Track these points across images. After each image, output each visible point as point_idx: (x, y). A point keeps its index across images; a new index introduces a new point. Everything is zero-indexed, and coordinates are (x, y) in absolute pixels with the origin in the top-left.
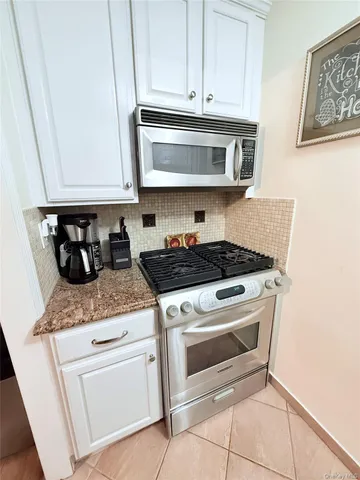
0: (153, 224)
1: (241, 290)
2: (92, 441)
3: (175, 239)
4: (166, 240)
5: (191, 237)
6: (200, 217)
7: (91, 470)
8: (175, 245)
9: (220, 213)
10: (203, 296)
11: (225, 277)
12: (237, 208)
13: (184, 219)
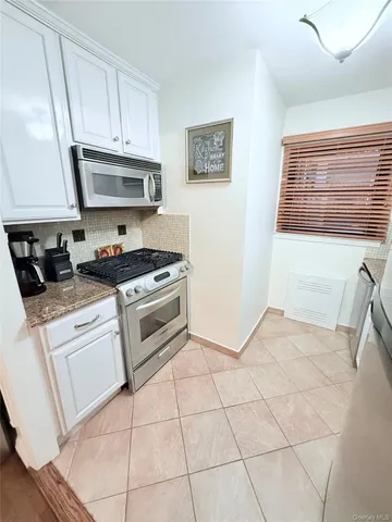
0: (83, 239)
1: (167, 274)
2: (77, 414)
3: (104, 251)
4: (96, 252)
5: (116, 247)
6: (122, 230)
7: (76, 443)
8: (105, 255)
9: (138, 226)
10: (147, 282)
11: (156, 268)
12: (150, 222)
13: (109, 233)
